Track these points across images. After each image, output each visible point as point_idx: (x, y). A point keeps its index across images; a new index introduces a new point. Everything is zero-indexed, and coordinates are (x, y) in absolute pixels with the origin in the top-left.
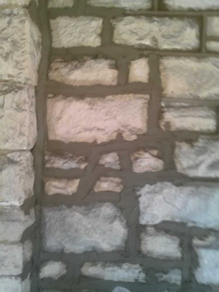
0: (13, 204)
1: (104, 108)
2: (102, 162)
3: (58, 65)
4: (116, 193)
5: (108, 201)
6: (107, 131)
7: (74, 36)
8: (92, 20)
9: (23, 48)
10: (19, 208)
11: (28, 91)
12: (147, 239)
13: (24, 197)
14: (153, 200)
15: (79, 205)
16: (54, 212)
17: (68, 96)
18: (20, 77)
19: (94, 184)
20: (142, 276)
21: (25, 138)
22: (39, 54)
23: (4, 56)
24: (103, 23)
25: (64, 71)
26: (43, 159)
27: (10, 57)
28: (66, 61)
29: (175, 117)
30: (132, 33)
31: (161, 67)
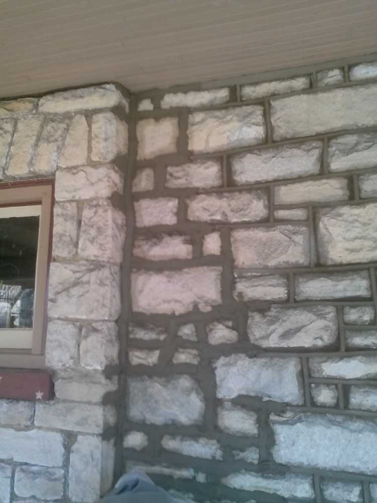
0: (96, 368)
1: (180, 281)
2: (180, 334)
3: (141, 243)
4: (194, 365)
5: (186, 373)
6: (184, 303)
7: (154, 216)
8: (169, 201)
9: (106, 233)
10: (101, 372)
11: (110, 269)
12: (223, 413)
13: (105, 362)
14: (228, 373)
15: (160, 376)
17: (149, 271)
18: (103, 257)
19: (173, 356)
20: (219, 453)
21: (107, 310)
22: (123, 235)
24: (179, 203)
25: (146, 247)
26: (127, 330)
27: (95, 241)
28: (148, 239)
29: (247, 288)
30: (205, 209)
31: (232, 240)
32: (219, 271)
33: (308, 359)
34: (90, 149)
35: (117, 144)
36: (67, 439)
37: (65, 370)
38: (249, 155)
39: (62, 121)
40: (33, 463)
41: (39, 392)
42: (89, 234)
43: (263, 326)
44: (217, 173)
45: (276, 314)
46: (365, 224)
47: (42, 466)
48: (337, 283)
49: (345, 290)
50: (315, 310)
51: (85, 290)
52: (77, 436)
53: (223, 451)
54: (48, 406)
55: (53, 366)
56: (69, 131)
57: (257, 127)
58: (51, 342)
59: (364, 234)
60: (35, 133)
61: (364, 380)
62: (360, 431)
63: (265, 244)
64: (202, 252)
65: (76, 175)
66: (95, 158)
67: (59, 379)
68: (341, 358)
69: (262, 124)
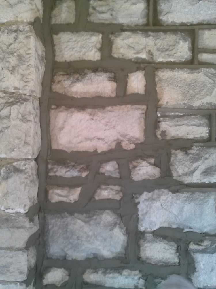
0: (18, 211)
1: (103, 119)
2: (102, 170)
3: (60, 78)
4: (116, 200)
5: (108, 209)
6: (106, 141)
7: (76, 51)
8: (92, 35)
9: (28, 62)
10: (24, 215)
11: (33, 103)
12: (146, 245)
13: (29, 204)
14: (151, 207)
15: (81, 213)
16: (57, 219)
17: (70, 108)
18: (25, 90)
19: (95, 192)
20: (142, 282)
21: (30, 148)
22: (43, 67)
23: (10, 69)
24: (102, 38)
25: (67, 83)
26: (47, 168)
27: (16, 71)
28: (68, 74)
29: (170, 127)
30: (130, 47)
31: (157, 79)
32: (143, 109)
43: (187, 163)
44: (143, 10)
45: (197, 152)
51: (5, 126)
53: (146, 280)
63: (190, 85)
64: (126, 91)
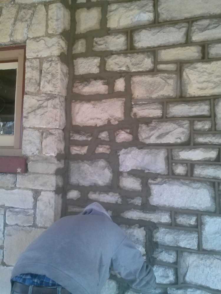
0: (52, 155)
1: (100, 107)
2: (100, 137)
3: (77, 84)
4: (107, 154)
5: (103, 158)
6: (102, 120)
7: (86, 68)
8: (95, 59)
9: (57, 77)
10: (54, 157)
12: (123, 179)
13: (57, 152)
14: (126, 157)
15: (88, 160)
17: (82, 101)
18: (55, 92)
19: (96, 149)
20: (120, 201)
21: (58, 122)
22: (67, 79)
23: (48, 81)
24: (101, 60)
25: (80, 87)
26: (69, 135)
27: (51, 82)
28: (81, 82)
29: (139, 110)
30: (116, 64)
31: (131, 82)
32: (123, 101)
33: (171, 150)
34: (47, 26)
35: (64, 23)
36: (35, 194)
37: (34, 157)
38: (144, 31)
39: (30, 9)
40: (16, 207)
41: (19, 168)
42: (47, 78)
43: (147, 132)
44: (124, 41)
45: (155, 125)
46: (210, 74)
47: (21, 209)
48: (192, 107)
49: (195, 111)
50: (177, 123)
51: (45, 111)
52: (41, 192)
53: (122, 199)
54: (24, 176)
55: (26, 154)
56: (35, 15)
57: (150, 13)
58: (25, 141)
59: (209, 79)
60: (14, 16)
61: (203, 161)
62: (198, 188)
63: (151, 85)
64: (114, 90)
65: (39, 42)
66: (50, 32)
67: (30, 161)
68: (191, 149)
69: (152, 12)
